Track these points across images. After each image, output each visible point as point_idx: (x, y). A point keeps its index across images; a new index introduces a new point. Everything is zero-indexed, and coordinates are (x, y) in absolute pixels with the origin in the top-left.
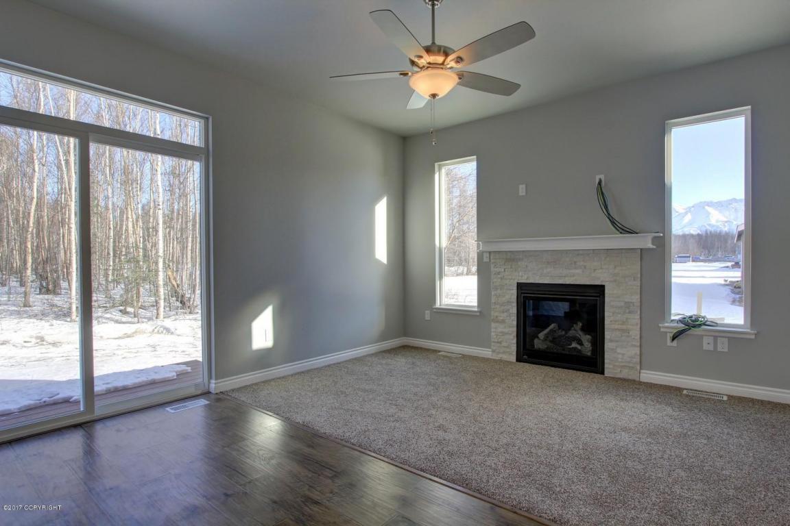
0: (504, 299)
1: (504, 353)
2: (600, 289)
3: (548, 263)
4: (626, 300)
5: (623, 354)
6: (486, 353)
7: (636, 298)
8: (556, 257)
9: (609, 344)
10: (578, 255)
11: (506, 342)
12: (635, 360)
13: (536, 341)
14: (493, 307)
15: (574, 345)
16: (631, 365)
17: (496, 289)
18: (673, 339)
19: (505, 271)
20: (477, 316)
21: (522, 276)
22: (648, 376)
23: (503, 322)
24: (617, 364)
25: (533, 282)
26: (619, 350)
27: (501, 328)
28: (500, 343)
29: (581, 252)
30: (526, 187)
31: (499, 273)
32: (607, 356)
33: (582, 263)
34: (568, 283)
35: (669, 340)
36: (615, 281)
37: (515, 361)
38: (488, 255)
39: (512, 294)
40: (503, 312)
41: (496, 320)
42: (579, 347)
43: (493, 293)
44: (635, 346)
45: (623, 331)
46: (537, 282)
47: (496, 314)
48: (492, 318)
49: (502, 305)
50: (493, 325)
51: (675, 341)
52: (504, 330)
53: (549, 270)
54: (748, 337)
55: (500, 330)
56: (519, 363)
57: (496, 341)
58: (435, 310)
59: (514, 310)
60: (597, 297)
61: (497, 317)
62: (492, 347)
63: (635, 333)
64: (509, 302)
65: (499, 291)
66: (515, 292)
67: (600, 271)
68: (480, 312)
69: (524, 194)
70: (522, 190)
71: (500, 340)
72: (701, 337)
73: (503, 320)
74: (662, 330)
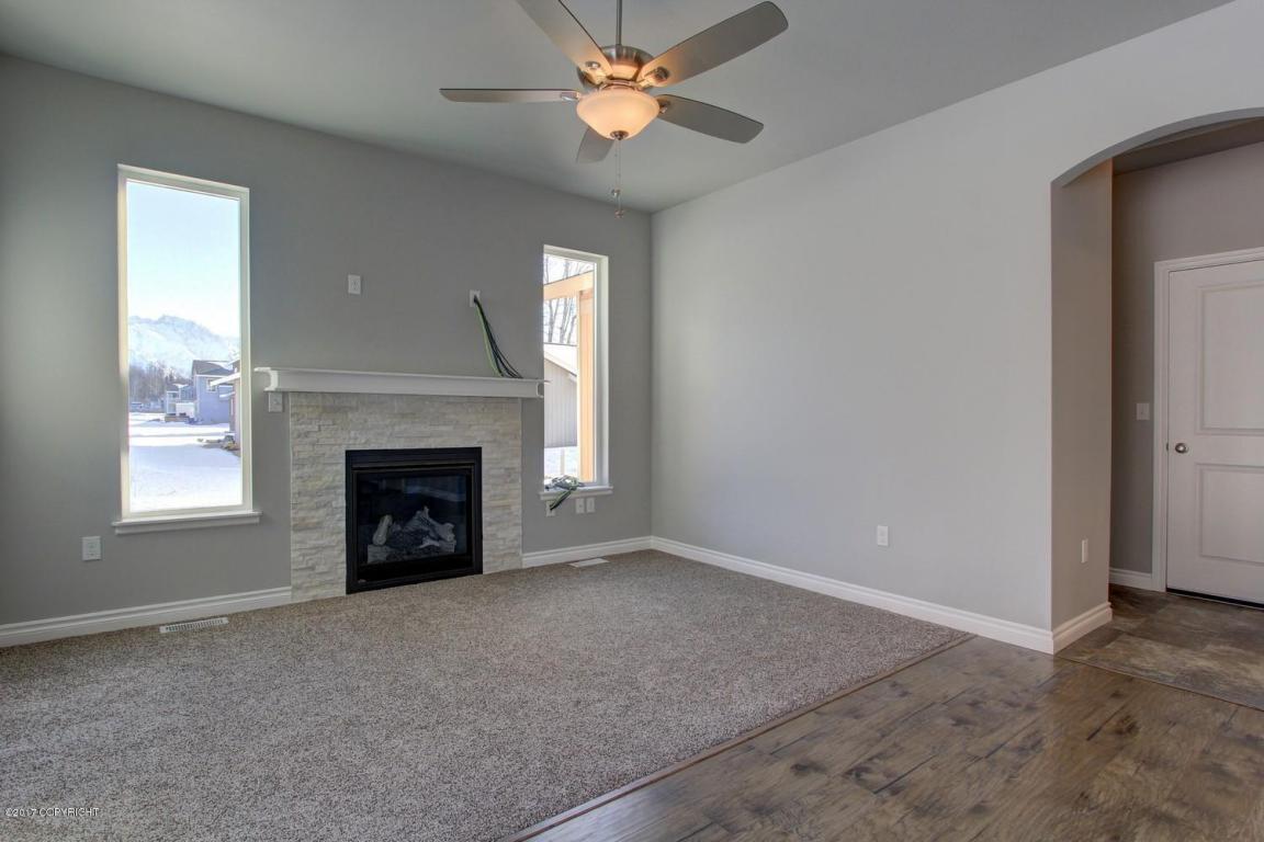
0: (320, 483)
1: (321, 585)
2: (476, 453)
3: (403, 415)
4: (507, 466)
5: (504, 539)
6: (280, 596)
7: (517, 463)
8: (415, 406)
9: (489, 529)
10: (448, 403)
11: (325, 564)
12: (517, 543)
13: (371, 549)
14: (293, 501)
15: (428, 542)
16: (513, 551)
17: (301, 464)
18: (553, 507)
19: (320, 430)
20: (256, 524)
21: (356, 439)
22: (532, 559)
23: (318, 526)
24: (496, 554)
25: (376, 448)
26: (500, 535)
27: (313, 539)
28: (312, 568)
29: (451, 400)
30: (362, 280)
31: (307, 434)
32: (485, 545)
33: (452, 417)
34: (433, 447)
35: (548, 508)
36: (495, 441)
37: (344, 594)
38: (280, 399)
39: (337, 472)
40: (318, 508)
41: (302, 527)
42: (437, 544)
43: (293, 474)
44: (516, 525)
45: (504, 507)
46: (383, 448)
47: (301, 514)
48: (292, 523)
49: (312, 496)
50: (294, 537)
51: (554, 511)
52: (321, 542)
53: (403, 427)
54: (606, 493)
55: (312, 543)
56: (352, 595)
57: (304, 566)
58: (117, 531)
59: (341, 502)
60: (471, 464)
61: (303, 519)
62: (293, 582)
63: (517, 508)
64: (330, 488)
65: (307, 470)
66: (342, 468)
67: (476, 427)
68: (261, 517)
69: (358, 292)
70: (354, 285)
71: (310, 564)
72: (574, 500)
73: (318, 523)
74: (542, 498)
